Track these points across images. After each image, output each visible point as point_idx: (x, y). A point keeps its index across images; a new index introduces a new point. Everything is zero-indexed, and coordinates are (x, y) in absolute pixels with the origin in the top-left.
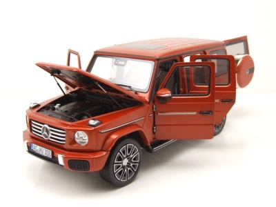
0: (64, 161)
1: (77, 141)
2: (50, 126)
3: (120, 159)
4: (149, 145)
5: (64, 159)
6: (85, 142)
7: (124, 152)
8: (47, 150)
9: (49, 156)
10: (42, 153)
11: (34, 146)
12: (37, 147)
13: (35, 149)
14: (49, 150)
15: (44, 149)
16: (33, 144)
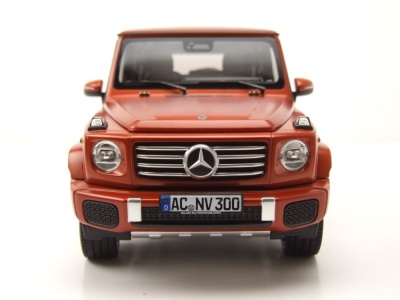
5: (277, 204)
8: (223, 197)
9: (231, 210)
10: (208, 208)
11: (175, 199)
12: (186, 199)
13: (177, 207)
14: (231, 197)
15: (214, 197)
16: (172, 197)
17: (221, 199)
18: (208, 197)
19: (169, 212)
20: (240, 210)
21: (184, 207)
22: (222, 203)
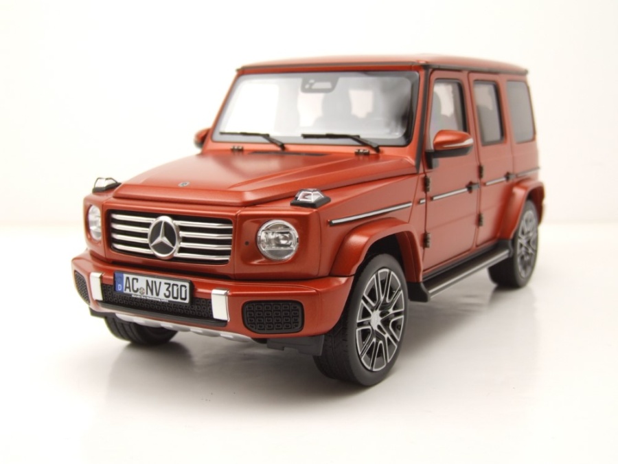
0: (231, 309)
1: (264, 249)
2: (175, 216)
3: (366, 314)
4: (421, 279)
5: (231, 299)
6: (289, 252)
7: (372, 294)
8: (172, 282)
9: (179, 300)
10: (158, 294)
11: (128, 278)
12: (137, 279)
13: (129, 288)
14: (180, 283)
15: (163, 281)
16: (125, 276)
17: (169, 284)
18: (158, 281)
19: (121, 293)
20: (187, 301)
21: (135, 289)
22: (170, 289)
